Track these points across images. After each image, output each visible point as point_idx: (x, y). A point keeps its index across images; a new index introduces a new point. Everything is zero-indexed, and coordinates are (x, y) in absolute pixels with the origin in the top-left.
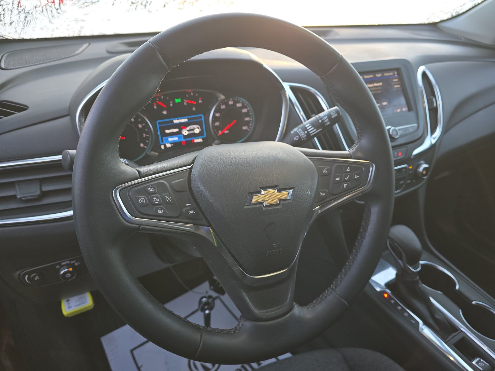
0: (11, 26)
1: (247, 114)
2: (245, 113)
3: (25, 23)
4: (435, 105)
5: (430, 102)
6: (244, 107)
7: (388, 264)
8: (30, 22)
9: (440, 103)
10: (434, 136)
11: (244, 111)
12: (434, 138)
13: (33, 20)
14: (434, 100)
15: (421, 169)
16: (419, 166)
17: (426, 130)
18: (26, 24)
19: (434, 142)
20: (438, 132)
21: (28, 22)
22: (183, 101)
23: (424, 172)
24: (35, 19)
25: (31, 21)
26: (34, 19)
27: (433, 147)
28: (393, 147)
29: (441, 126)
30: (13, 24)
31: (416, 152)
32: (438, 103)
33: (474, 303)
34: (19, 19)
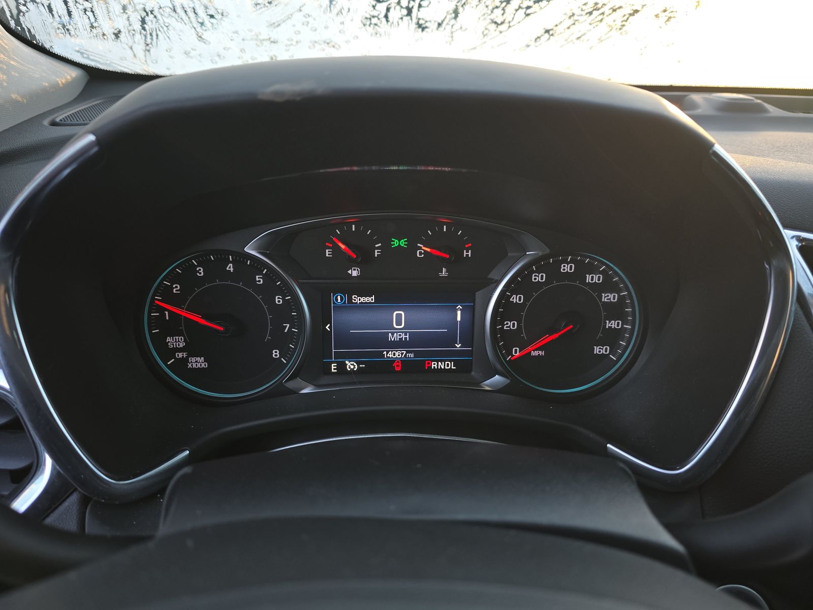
0: (119, 40)
1: (615, 311)
2: (609, 305)
3: (146, 36)
6: (608, 285)
8: (157, 35)
11: (609, 297)
13: (161, 29)
18: (149, 41)
21: (151, 34)
22: (412, 247)
24: (165, 28)
25: (158, 32)
26: (161, 27)
30: (122, 36)
34: (130, 25)
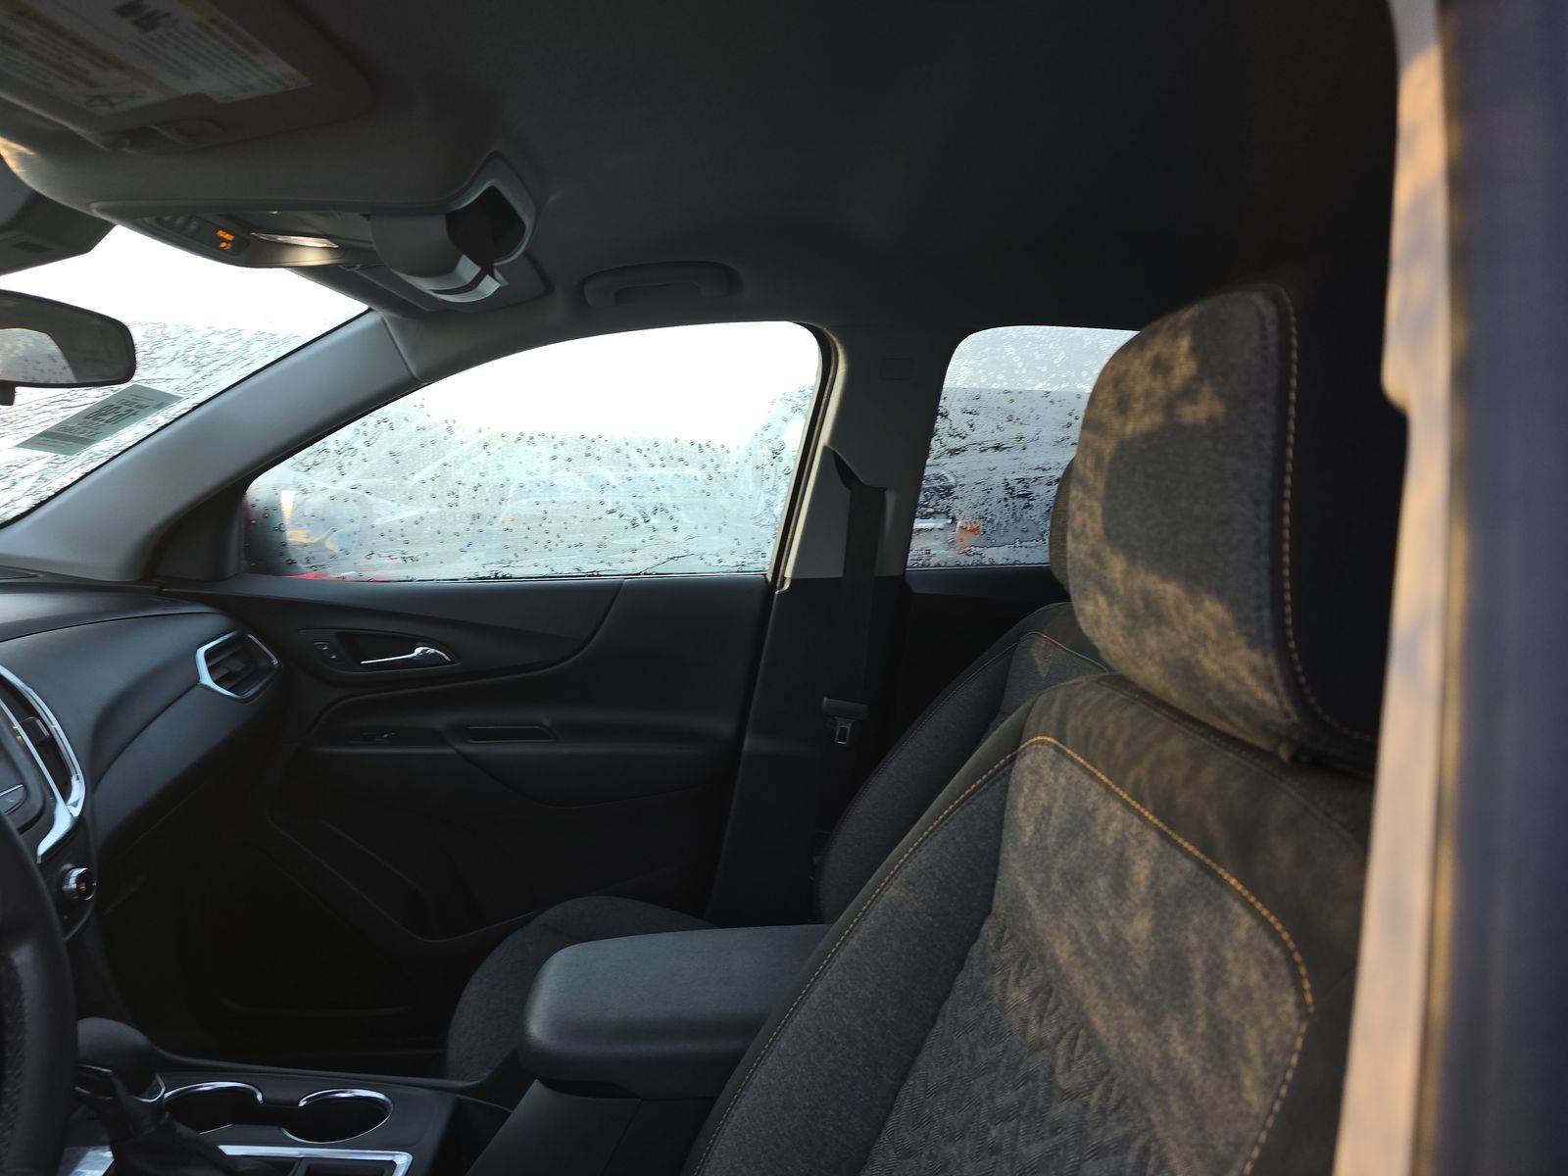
4: (46, 733)
5: (32, 730)
7: (82, 1149)
9: (55, 726)
10: (71, 800)
12: (75, 805)
14: (38, 721)
15: (72, 884)
16: (64, 878)
17: (47, 791)
19: (76, 812)
20: (78, 790)
23: (83, 887)
27: (78, 824)
28: (22, 830)
29: (80, 774)
31: (44, 846)
32: (52, 728)
33: (302, 1104)
